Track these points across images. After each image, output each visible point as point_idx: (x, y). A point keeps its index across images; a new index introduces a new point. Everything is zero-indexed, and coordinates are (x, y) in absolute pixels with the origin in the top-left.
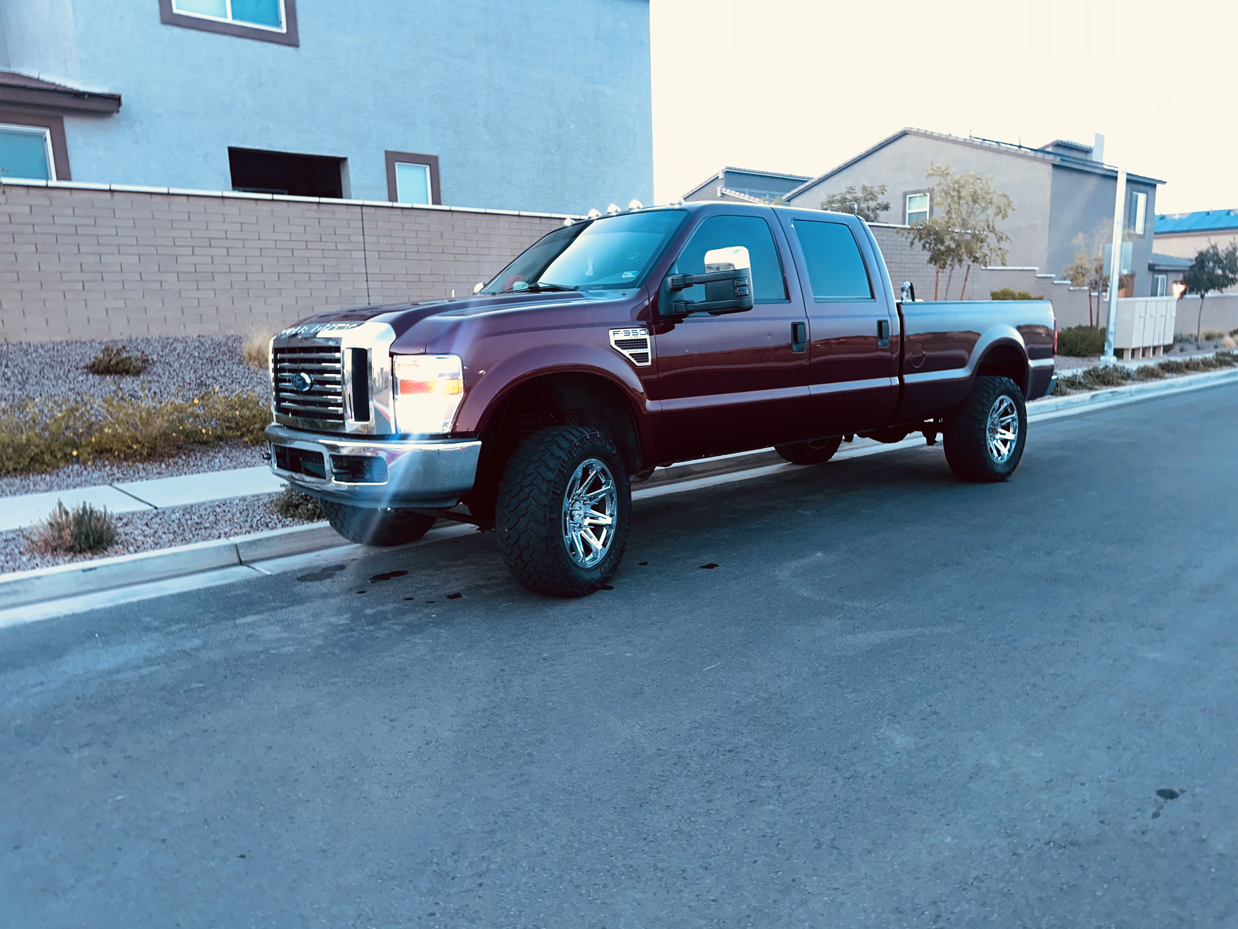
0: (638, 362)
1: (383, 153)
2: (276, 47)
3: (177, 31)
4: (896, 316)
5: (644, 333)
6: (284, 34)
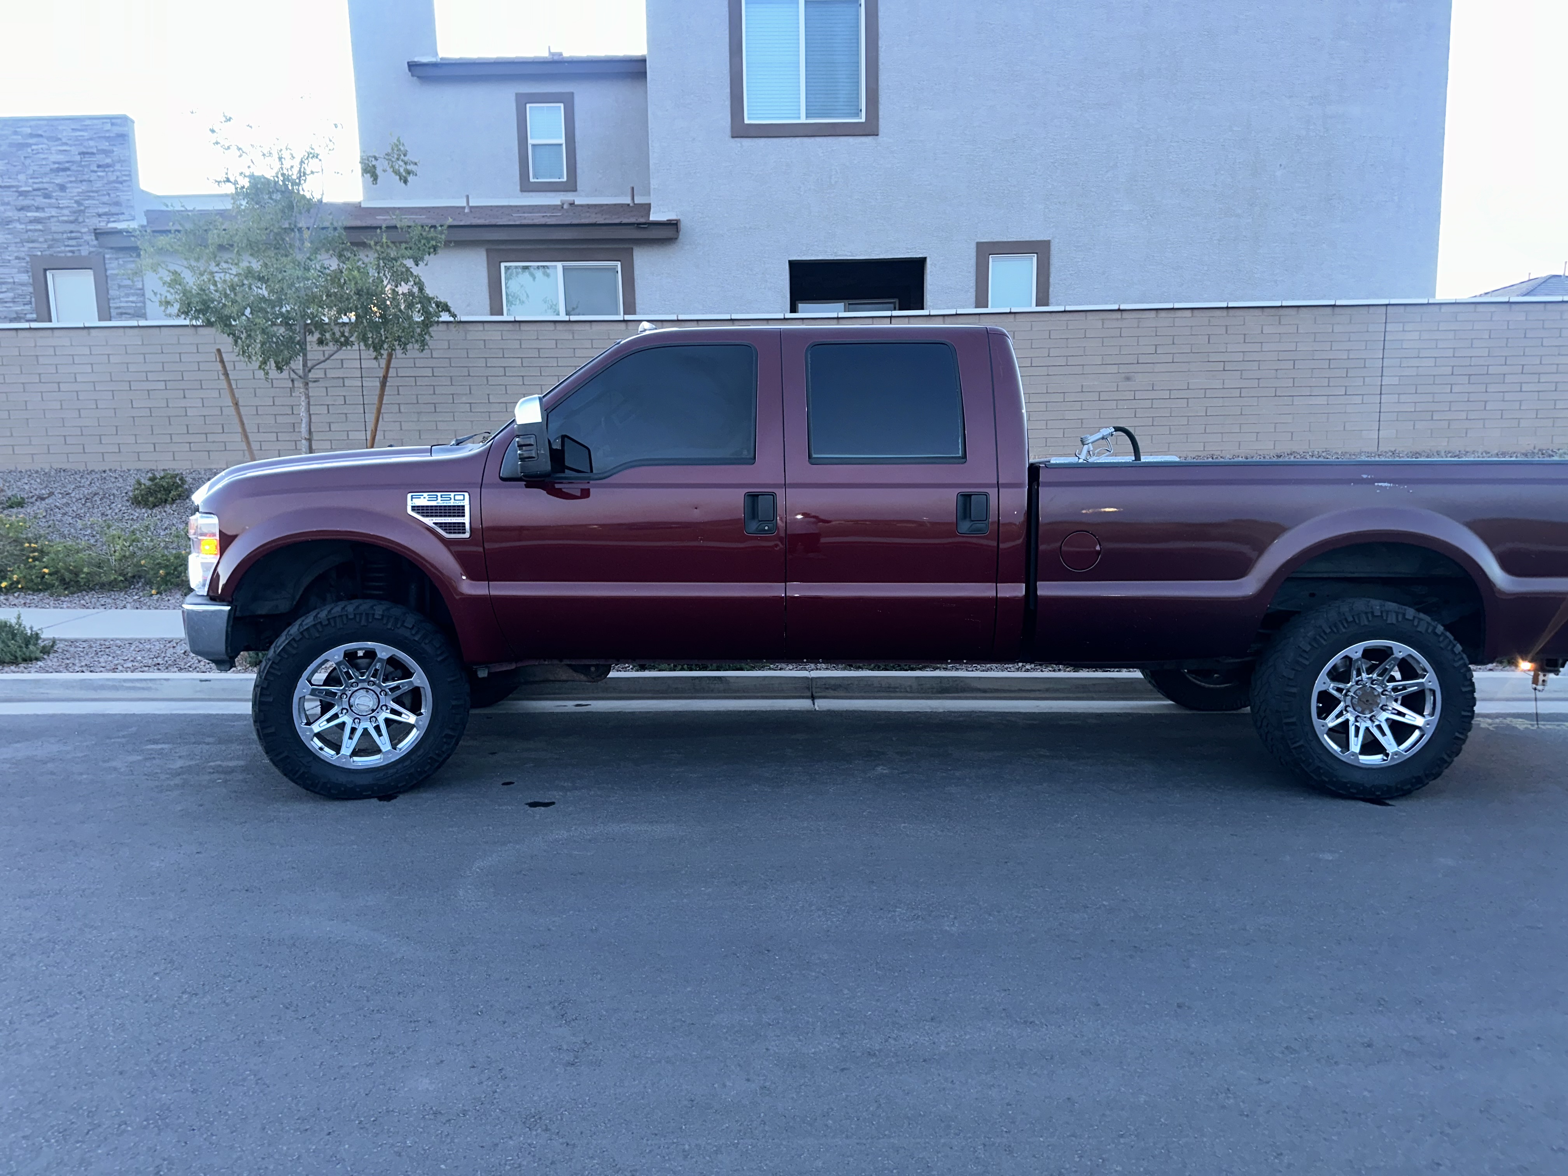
0: (450, 533)
1: (973, 246)
2: (851, 140)
3: (747, 142)
4: (1019, 485)
5: (462, 499)
6: (862, 123)
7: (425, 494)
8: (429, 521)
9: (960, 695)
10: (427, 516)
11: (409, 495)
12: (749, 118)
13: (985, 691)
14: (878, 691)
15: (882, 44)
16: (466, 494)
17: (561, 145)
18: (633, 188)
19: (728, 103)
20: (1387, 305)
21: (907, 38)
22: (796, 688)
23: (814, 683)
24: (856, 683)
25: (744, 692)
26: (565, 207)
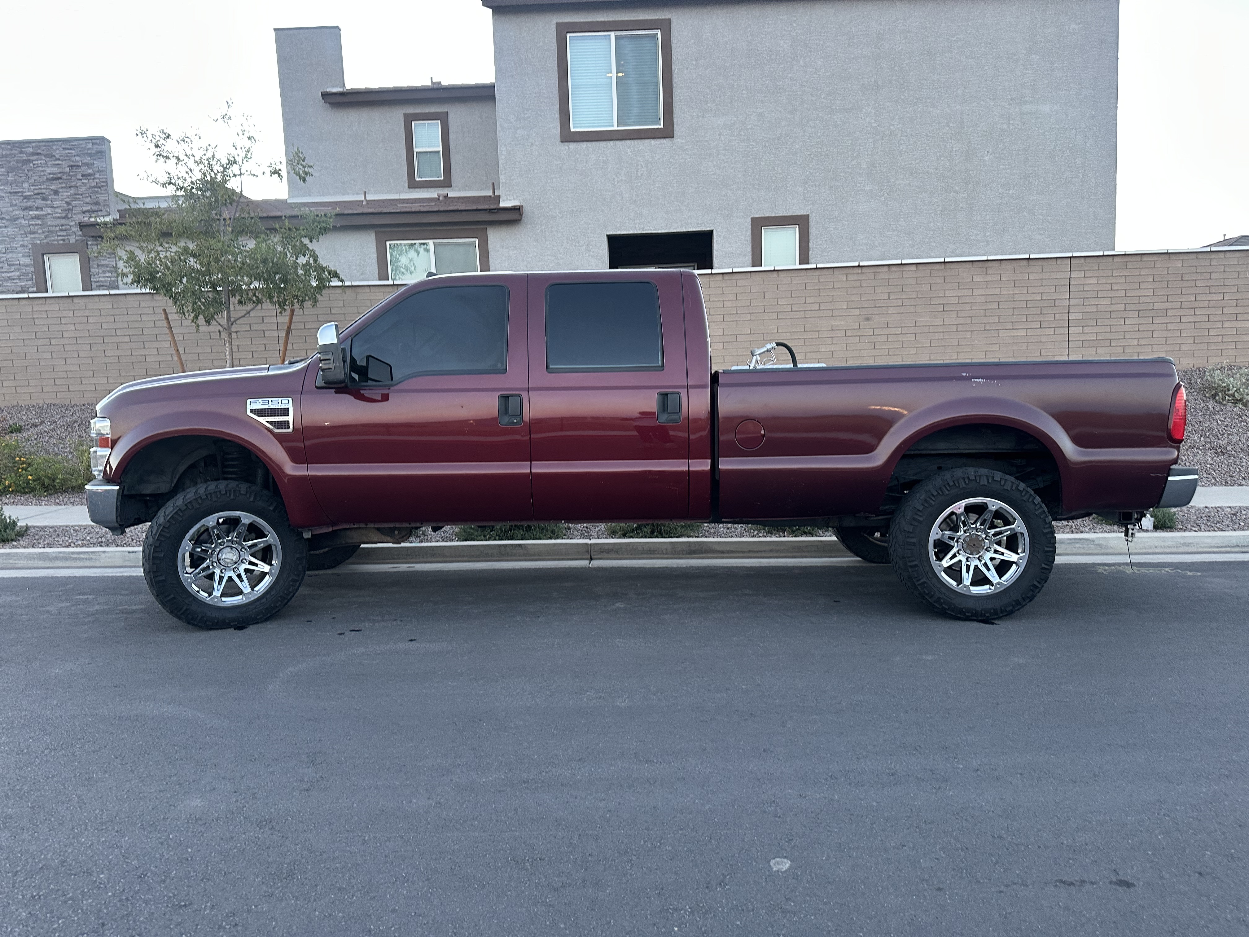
0: (278, 428)
1: (749, 220)
2: (653, 142)
3: (572, 146)
4: (704, 387)
5: (287, 403)
6: (661, 128)
7: (260, 400)
8: (263, 420)
9: (704, 555)
10: (262, 416)
11: (249, 401)
12: (574, 127)
13: (723, 552)
14: (642, 553)
15: (675, 68)
16: (290, 399)
17: (439, 152)
18: (494, 184)
19: (557, 116)
20: (1070, 257)
21: (694, 63)
22: (578, 552)
23: (592, 548)
24: (625, 547)
25: (539, 555)
26: (441, 199)
